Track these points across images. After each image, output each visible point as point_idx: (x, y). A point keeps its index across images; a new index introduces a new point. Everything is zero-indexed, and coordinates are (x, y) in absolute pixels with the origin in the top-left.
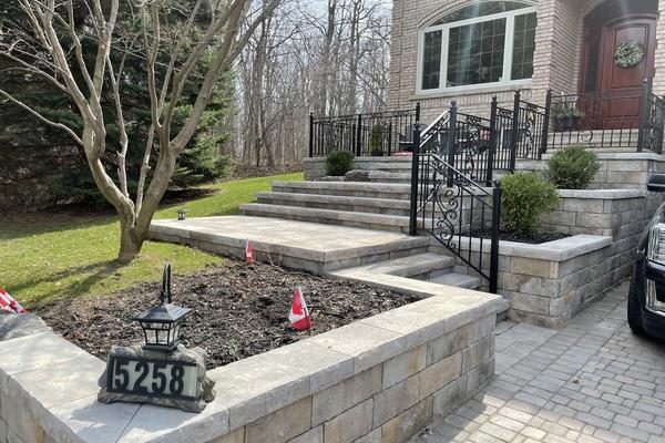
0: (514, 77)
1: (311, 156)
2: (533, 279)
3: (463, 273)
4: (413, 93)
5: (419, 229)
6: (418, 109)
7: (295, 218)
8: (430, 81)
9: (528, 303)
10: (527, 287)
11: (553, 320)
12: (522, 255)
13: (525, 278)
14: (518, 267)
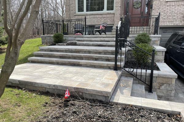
0: (108, 9)
1: (44, 34)
2: (165, 85)
3: (137, 83)
4: (75, 13)
5: (119, 68)
6: (85, 19)
7: (58, 64)
8: (81, 9)
9: (163, 93)
10: (163, 87)
11: (172, 98)
12: (162, 76)
13: (163, 84)
14: (159, 80)
